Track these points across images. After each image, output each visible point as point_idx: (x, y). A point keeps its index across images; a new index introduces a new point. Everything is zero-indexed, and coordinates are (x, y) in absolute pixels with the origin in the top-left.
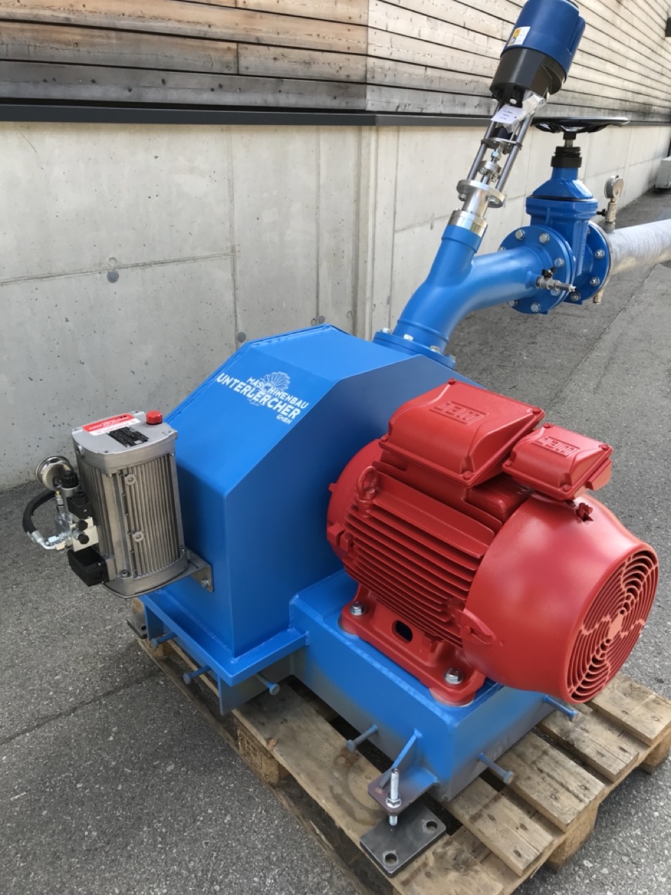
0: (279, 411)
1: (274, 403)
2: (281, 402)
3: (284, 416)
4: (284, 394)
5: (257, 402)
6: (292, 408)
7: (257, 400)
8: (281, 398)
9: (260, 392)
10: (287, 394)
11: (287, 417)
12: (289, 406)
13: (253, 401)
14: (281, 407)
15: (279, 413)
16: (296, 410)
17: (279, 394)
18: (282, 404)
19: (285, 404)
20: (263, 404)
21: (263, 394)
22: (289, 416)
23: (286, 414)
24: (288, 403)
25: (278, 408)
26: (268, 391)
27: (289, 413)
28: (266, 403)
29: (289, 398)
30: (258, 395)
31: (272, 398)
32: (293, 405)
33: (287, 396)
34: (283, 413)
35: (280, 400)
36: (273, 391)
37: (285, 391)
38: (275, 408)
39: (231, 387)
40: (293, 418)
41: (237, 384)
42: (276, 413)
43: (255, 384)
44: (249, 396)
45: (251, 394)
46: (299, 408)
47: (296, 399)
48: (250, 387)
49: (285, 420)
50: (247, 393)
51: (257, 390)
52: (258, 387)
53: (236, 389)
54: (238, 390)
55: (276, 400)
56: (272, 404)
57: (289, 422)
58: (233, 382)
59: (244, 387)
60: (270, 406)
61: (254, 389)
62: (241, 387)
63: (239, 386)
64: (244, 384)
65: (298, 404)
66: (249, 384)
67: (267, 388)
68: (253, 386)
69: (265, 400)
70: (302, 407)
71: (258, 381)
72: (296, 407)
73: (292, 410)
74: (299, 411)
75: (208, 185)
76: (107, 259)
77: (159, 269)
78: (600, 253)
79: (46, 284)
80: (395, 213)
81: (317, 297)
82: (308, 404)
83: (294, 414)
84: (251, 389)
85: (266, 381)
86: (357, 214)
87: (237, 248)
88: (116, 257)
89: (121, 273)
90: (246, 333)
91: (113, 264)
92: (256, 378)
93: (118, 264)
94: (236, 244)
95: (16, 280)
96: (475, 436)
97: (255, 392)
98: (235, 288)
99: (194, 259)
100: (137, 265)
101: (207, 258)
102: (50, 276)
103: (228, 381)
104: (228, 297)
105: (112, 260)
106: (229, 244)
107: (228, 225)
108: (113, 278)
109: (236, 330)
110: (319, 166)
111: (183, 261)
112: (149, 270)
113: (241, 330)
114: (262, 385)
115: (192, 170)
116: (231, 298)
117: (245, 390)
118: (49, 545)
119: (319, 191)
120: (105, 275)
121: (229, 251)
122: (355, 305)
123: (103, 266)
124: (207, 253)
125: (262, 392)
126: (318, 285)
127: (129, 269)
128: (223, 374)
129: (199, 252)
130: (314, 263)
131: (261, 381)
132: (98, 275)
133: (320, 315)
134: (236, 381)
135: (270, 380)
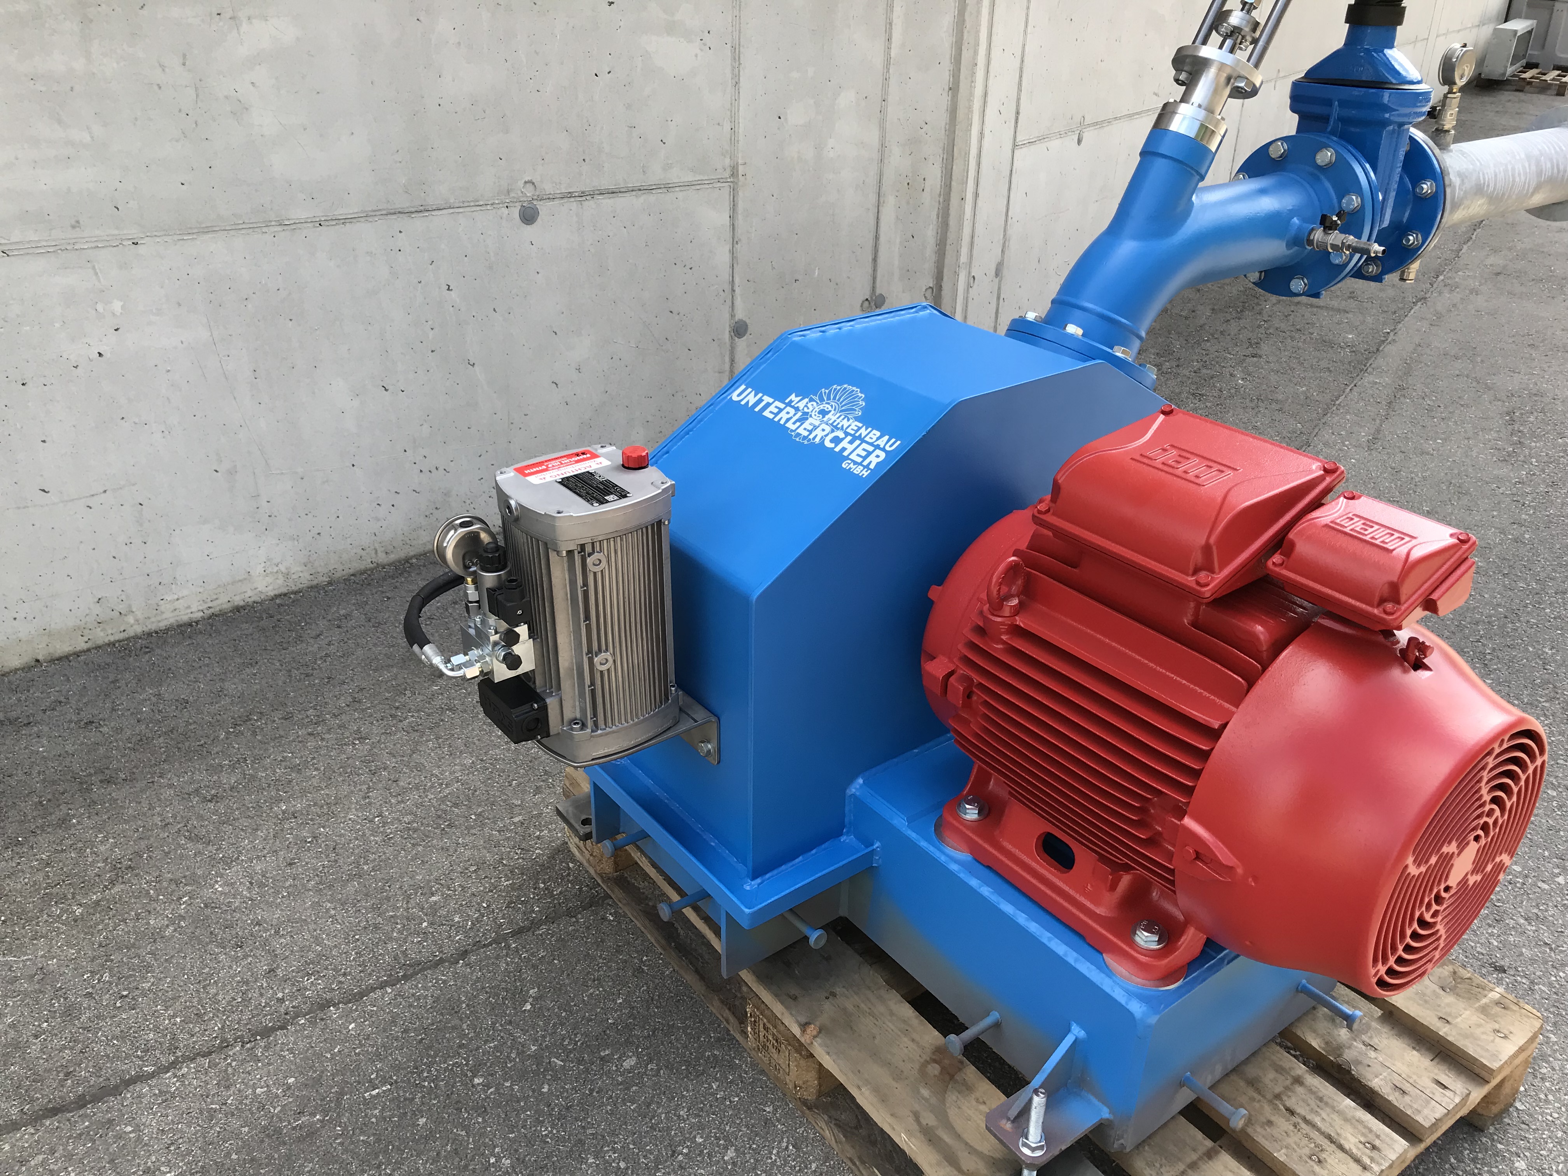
0: (845, 454)
1: (836, 440)
2: (849, 438)
3: (855, 463)
4: (855, 424)
5: (805, 438)
6: (871, 449)
7: (806, 433)
8: (849, 430)
9: (810, 420)
10: (860, 425)
11: (860, 464)
12: (864, 446)
13: (799, 435)
14: (851, 448)
15: (847, 458)
16: (878, 452)
17: (845, 423)
18: (851, 442)
19: (858, 442)
20: (817, 440)
21: (817, 423)
22: (865, 463)
23: (859, 460)
24: (863, 441)
25: (844, 449)
26: (825, 419)
27: (865, 458)
28: (823, 439)
29: (863, 432)
30: (807, 425)
31: (833, 431)
32: (871, 444)
33: (859, 428)
34: (853, 457)
35: (847, 434)
36: (834, 418)
37: (857, 419)
38: (837, 449)
39: (757, 409)
40: (872, 466)
41: (768, 405)
42: (840, 457)
43: (801, 405)
44: (789, 425)
45: (794, 423)
46: (883, 449)
47: (878, 434)
48: (792, 411)
49: (857, 470)
50: (788, 420)
51: (805, 417)
52: (806, 410)
53: (766, 413)
54: (771, 416)
55: (841, 434)
56: (831, 441)
57: (865, 473)
58: (761, 400)
59: (781, 410)
60: (828, 444)
61: (800, 414)
62: (776, 411)
63: (772, 408)
64: (782, 406)
65: (882, 443)
66: (789, 404)
67: (823, 413)
68: (797, 409)
69: (819, 433)
70: (888, 448)
71: (807, 400)
72: (877, 447)
73: (869, 453)
74: (883, 455)
75: (696, 56)
76: (521, 184)
77: (606, 202)
78: (1427, 187)
79: (418, 224)
80: (1018, 113)
81: (875, 260)
82: (899, 442)
83: (873, 460)
84: (795, 415)
85: (821, 400)
86: (953, 111)
87: (741, 169)
88: (536, 179)
89: (544, 208)
90: (748, 321)
91: (529, 192)
92: (803, 394)
93: (537, 193)
94: (740, 162)
95: (367, 216)
96: (1221, 508)
97: (802, 420)
98: (734, 242)
99: (667, 188)
100: (570, 195)
101: (690, 185)
102: (423, 210)
103: (752, 399)
104: (722, 256)
105: (528, 185)
106: (727, 161)
107: (727, 126)
108: (529, 216)
109: (733, 316)
110: (891, 24)
111: (649, 190)
112: (590, 204)
113: (740, 315)
114: (813, 407)
115: (671, 28)
116: (726, 258)
117: (784, 416)
118: (452, 670)
119: (888, 71)
120: (516, 212)
121: (727, 174)
122: (939, 277)
123: (512, 195)
124: (690, 177)
125: (814, 420)
126: (877, 238)
127: (557, 202)
128: (743, 387)
129: (676, 175)
130: (873, 198)
131: (811, 400)
132: (506, 211)
133: (878, 292)
134: (767, 399)
135: (829, 398)
